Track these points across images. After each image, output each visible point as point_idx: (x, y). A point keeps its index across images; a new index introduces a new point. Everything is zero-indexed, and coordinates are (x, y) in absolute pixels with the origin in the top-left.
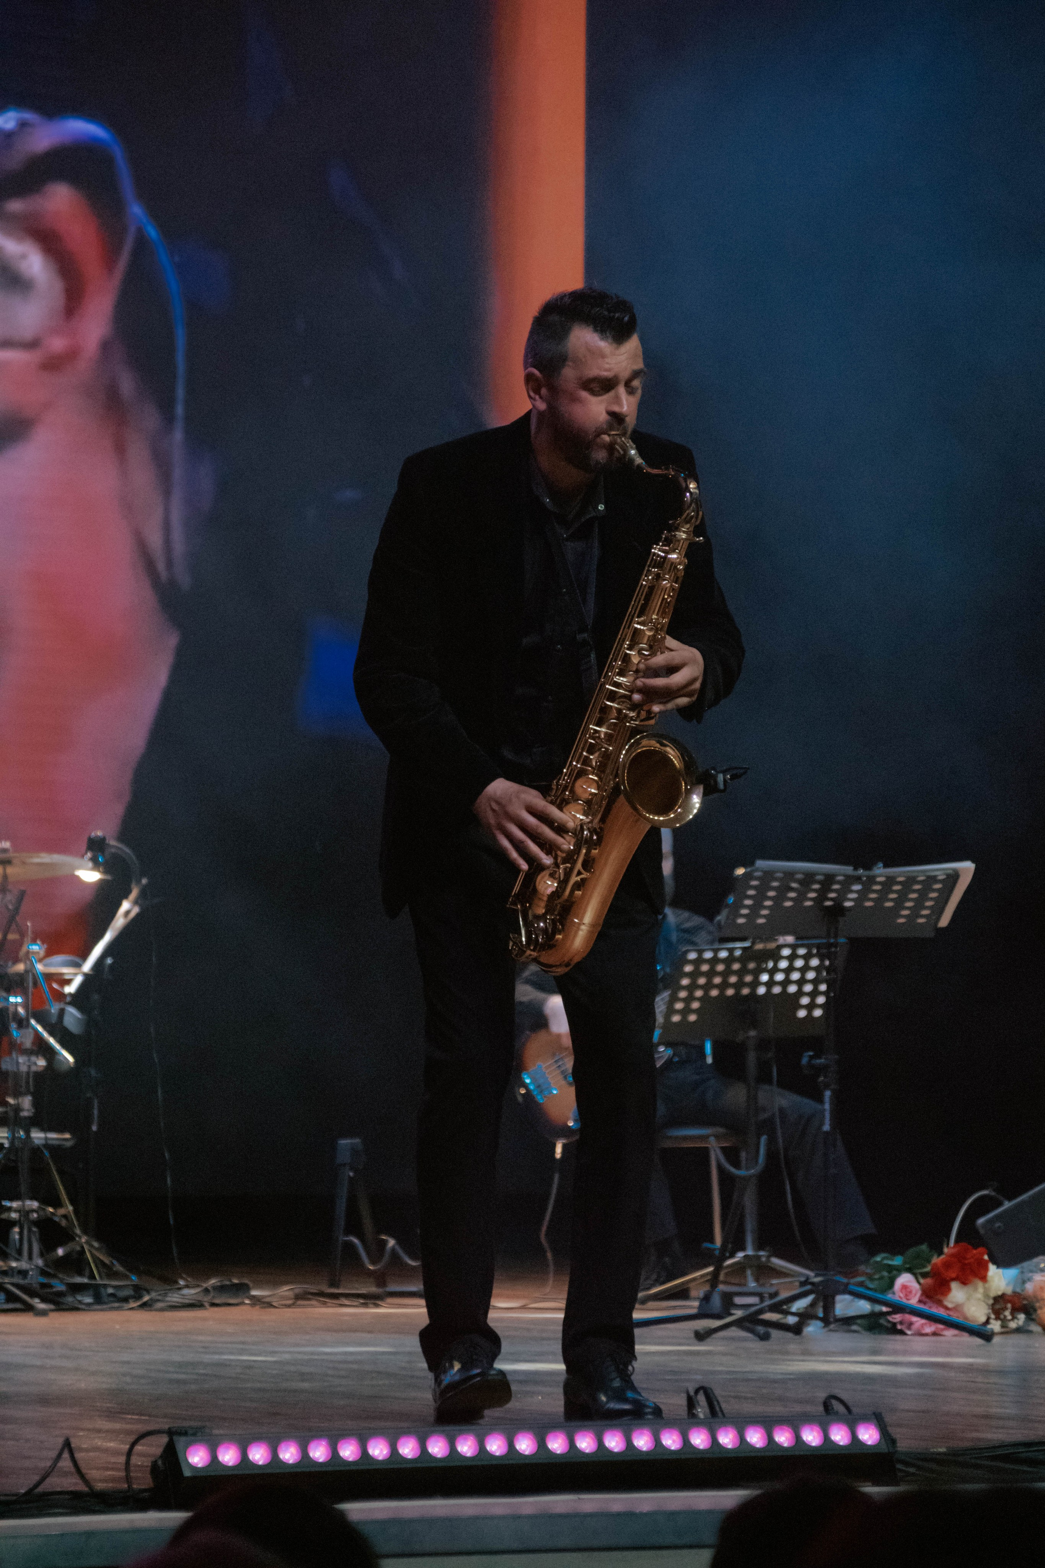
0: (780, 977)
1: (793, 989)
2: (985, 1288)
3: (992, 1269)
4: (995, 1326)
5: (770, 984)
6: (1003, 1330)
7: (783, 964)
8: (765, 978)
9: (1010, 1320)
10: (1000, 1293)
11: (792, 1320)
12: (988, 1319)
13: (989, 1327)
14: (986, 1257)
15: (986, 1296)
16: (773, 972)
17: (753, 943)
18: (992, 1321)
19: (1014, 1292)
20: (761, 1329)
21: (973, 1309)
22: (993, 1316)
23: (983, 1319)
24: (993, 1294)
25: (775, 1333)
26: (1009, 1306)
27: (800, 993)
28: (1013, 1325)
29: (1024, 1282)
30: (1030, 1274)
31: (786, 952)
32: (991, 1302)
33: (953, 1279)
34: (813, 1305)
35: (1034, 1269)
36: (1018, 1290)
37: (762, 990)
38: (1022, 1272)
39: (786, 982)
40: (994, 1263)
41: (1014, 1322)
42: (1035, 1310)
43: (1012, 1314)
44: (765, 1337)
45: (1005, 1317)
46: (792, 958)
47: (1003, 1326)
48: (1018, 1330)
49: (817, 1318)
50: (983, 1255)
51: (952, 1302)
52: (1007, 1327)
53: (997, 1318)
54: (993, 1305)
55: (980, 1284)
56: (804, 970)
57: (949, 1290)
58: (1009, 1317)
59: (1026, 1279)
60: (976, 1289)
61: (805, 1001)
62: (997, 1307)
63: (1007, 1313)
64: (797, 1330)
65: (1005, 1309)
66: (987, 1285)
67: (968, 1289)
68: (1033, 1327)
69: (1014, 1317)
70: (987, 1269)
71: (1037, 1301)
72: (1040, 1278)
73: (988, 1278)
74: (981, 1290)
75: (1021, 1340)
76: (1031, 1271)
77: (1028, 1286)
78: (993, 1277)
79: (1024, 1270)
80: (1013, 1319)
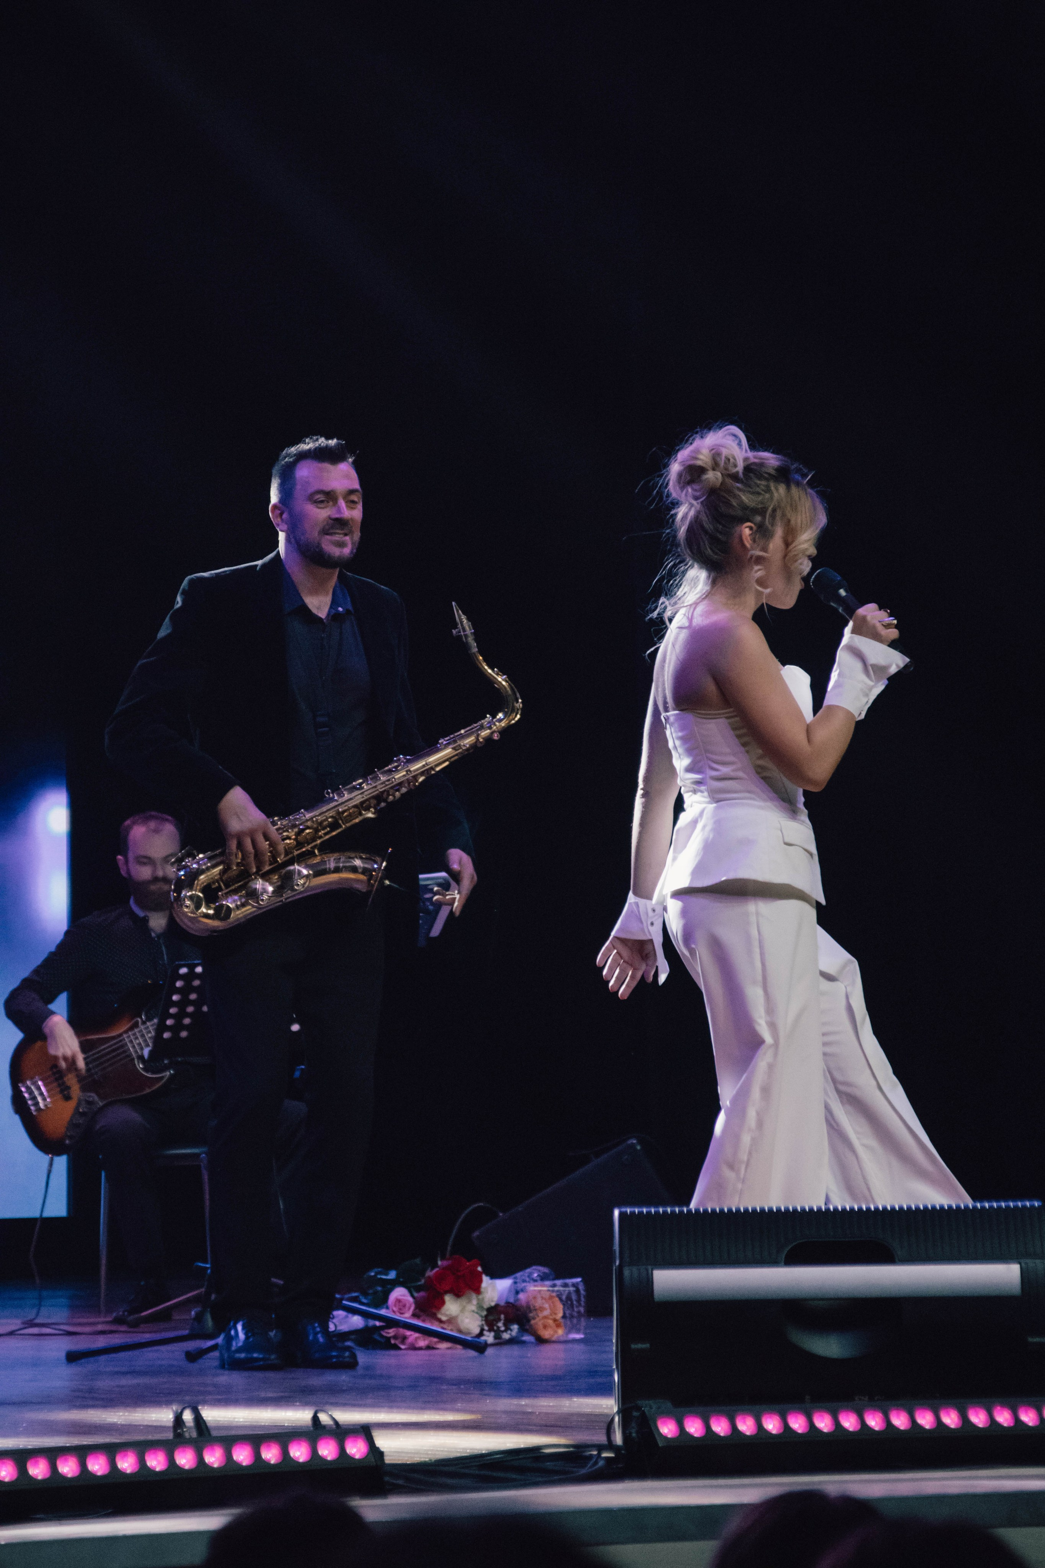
2: (478, 1300)
3: (486, 1279)
4: (489, 1337)
6: (497, 1341)
9: (503, 1332)
10: (493, 1304)
12: (482, 1330)
13: (483, 1338)
14: (479, 1269)
15: (480, 1307)
18: (485, 1333)
19: (508, 1303)
21: (468, 1321)
22: (486, 1328)
23: (477, 1331)
24: (486, 1306)
26: (502, 1316)
28: (506, 1336)
29: (517, 1293)
30: (523, 1285)
32: (485, 1313)
33: (446, 1292)
35: (527, 1279)
36: (512, 1300)
38: (515, 1283)
40: (487, 1275)
41: (507, 1334)
42: (529, 1321)
43: (505, 1325)
45: (498, 1327)
47: (496, 1337)
48: (512, 1341)
50: (477, 1267)
51: (446, 1315)
52: (500, 1338)
53: (490, 1330)
54: (486, 1316)
55: (474, 1296)
57: (443, 1303)
58: (503, 1329)
59: (519, 1289)
60: (470, 1302)
62: (491, 1318)
63: (500, 1324)
65: (499, 1320)
66: (480, 1297)
67: (463, 1301)
68: (527, 1338)
69: (507, 1329)
70: (481, 1281)
71: (530, 1311)
72: (532, 1288)
73: (482, 1290)
74: (475, 1302)
75: (515, 1350)
76: (524, 1281)
77: (522, 1296)
78: (486, 1288)
79: (518, 1281)
80: (506, 1331)
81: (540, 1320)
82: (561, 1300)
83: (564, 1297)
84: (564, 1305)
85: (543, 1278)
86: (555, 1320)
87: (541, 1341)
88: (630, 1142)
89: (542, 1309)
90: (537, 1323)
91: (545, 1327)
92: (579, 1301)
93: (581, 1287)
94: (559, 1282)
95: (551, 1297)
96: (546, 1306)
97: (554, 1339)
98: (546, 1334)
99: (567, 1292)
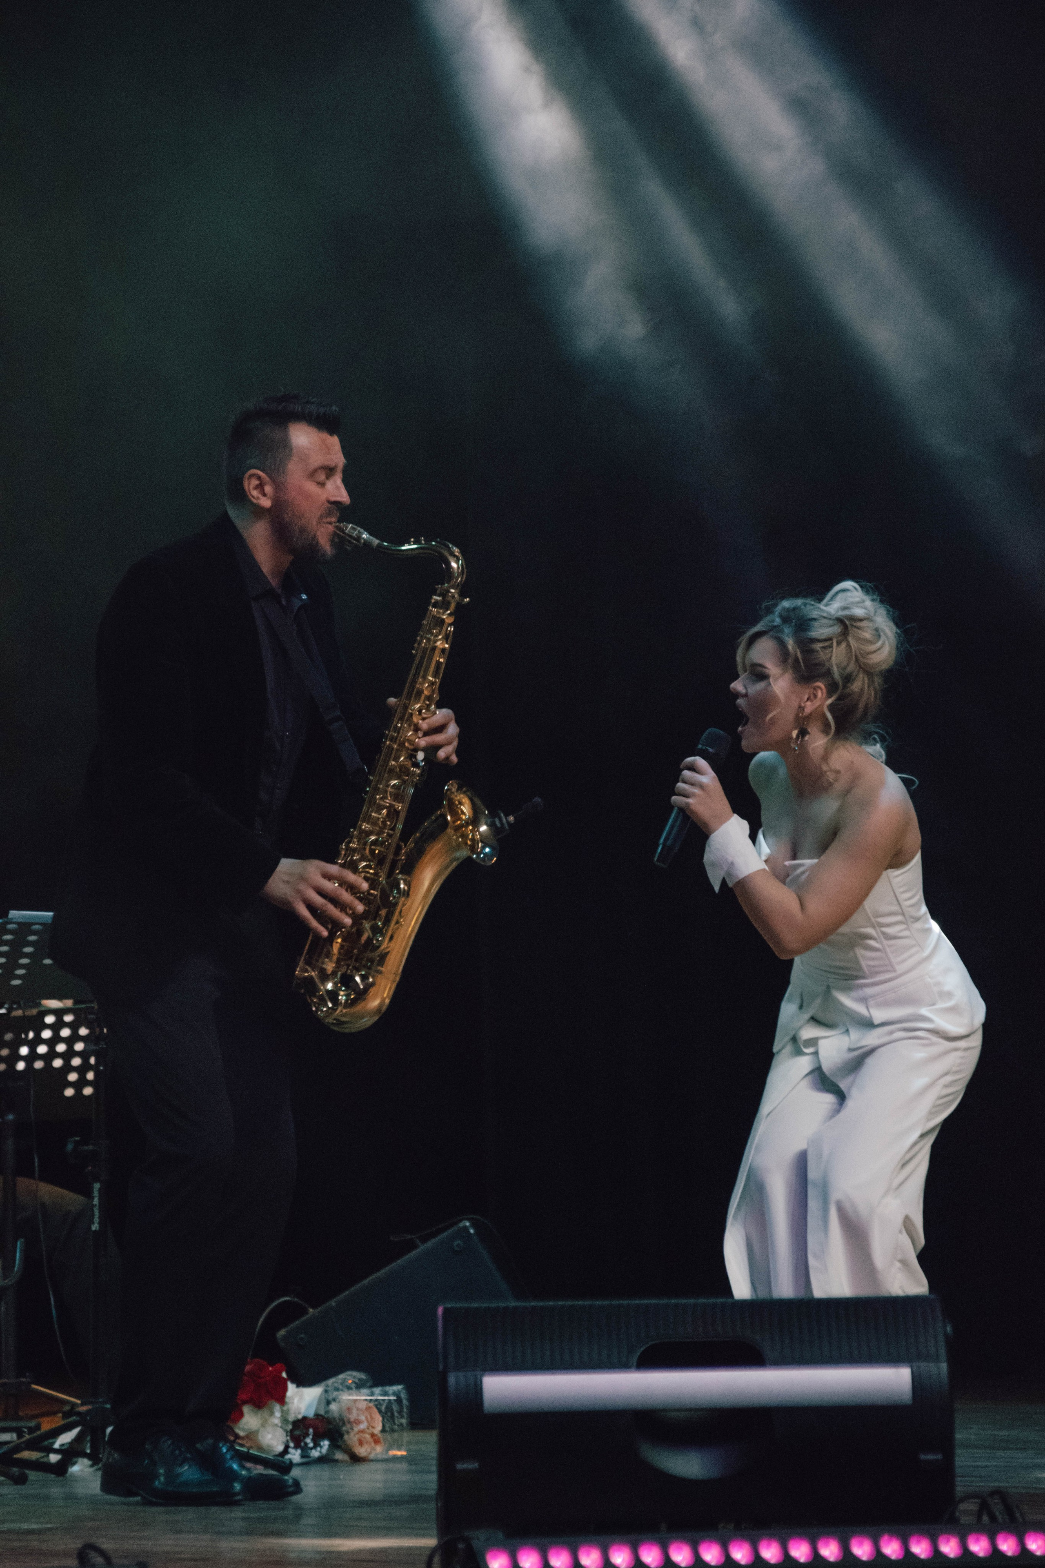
0: (42, 1049)
1: (58, 1063)
2: (282, 1411)
3: (291, 1388)
4: (295, 1455)
5: (33, 1056)
6: (304, 1460)
7: (47, 1034)
8: (24, 1051)
9: (311, 1449)
10: (300, 1417)
11: (54, 1458)
12: (287, 1447)
13: (288, 1457)
14: (284, 1375)
15: (285, 1420)
16: (33, 1045)
17: (10, 1010)
18: (290, 1450)
19: (317, 1415)
20: (15, 1470)
21: (270, 1436)
22: (292, 1445)
23: (280, 1448)
24: (291, 1418)
25: (32, 1475)
26: (311, 1430)
27: (67, 1068)
28: (315, 1454)
29: (328, 1403)
30: (336, 1393)
31: (50, 1019)
32: (290, 1427)
33: (245, 1403)
34: (78, 1439)
35: (340, 1387)
36: (322, 1412)
37: (21, 1066)
38: (326, 1391)
39: (52, 1054)
40: (293, 1382)
41: (316, 1451)
42: (341, 1436)
43: (314, 1440)
44: (21, 1480)
45: (306, 1444)
46: (56, 1028)
47: (302, 1456)
48: (322, 1460)
49: (85, 1455)
50: (281, 1373)
51: (243, 1430)
52: (308, 1457)
53: (296, 1447)
54: (291, 1431)
55: (277, 1408)
56: (70, 1041)
57: (241, 1415)
58: (311, 1445)
59: (330, 1398)
60: (272, 1413)
61: (73, 1077)
62: (297, 1433)
63: (309, 1440)
64: (60, 1470)
65: (307, 1435)
66: (285, 1408)
67: (265, 1413)
68: (339, 1456)
69: (316, 1445)
70: (285, 1389)
71: (344, 1424)
72: (347, 1397)
73: (287, 1400)
74: (278, 1414)
75: (325, 1472)
76: (337, 1389)
77: (333, 1407)
78: (292, 1398)
79: (329, 1389)
80: (315, 1447)
81: (355, 1435)
82: (380, 1411)
83: (383, 1408)
84: (383, 1417)
85: (359, 1385)
86: (373, 1435)
87: (356, 1459)
88: (461, 1225)
89: (358, 1422)
90: (352, 1439)
91: (361, 1443)
92: (400, 1412)
93: (403, 1395)
94: (377, 1390)
95: (368, 1408)
96: (363, 1418)
97: (372, 1456)
98: (362, 1451)
99: (386, 1401)
